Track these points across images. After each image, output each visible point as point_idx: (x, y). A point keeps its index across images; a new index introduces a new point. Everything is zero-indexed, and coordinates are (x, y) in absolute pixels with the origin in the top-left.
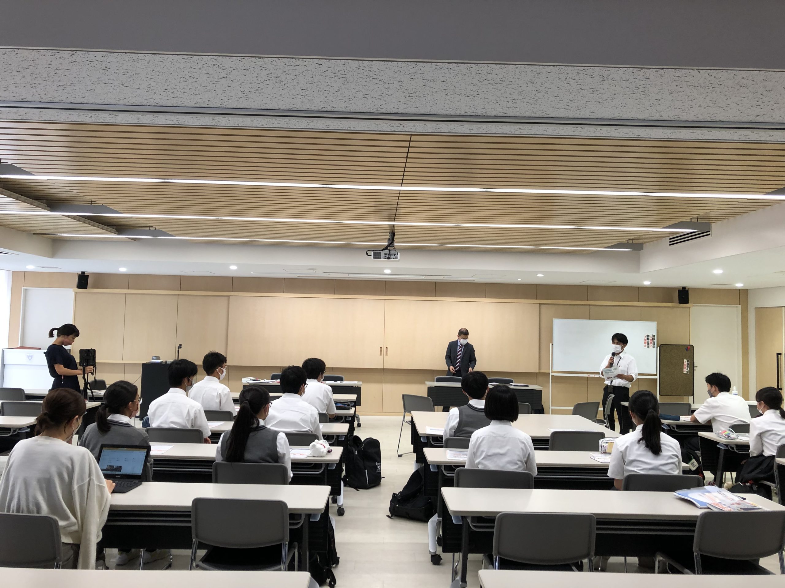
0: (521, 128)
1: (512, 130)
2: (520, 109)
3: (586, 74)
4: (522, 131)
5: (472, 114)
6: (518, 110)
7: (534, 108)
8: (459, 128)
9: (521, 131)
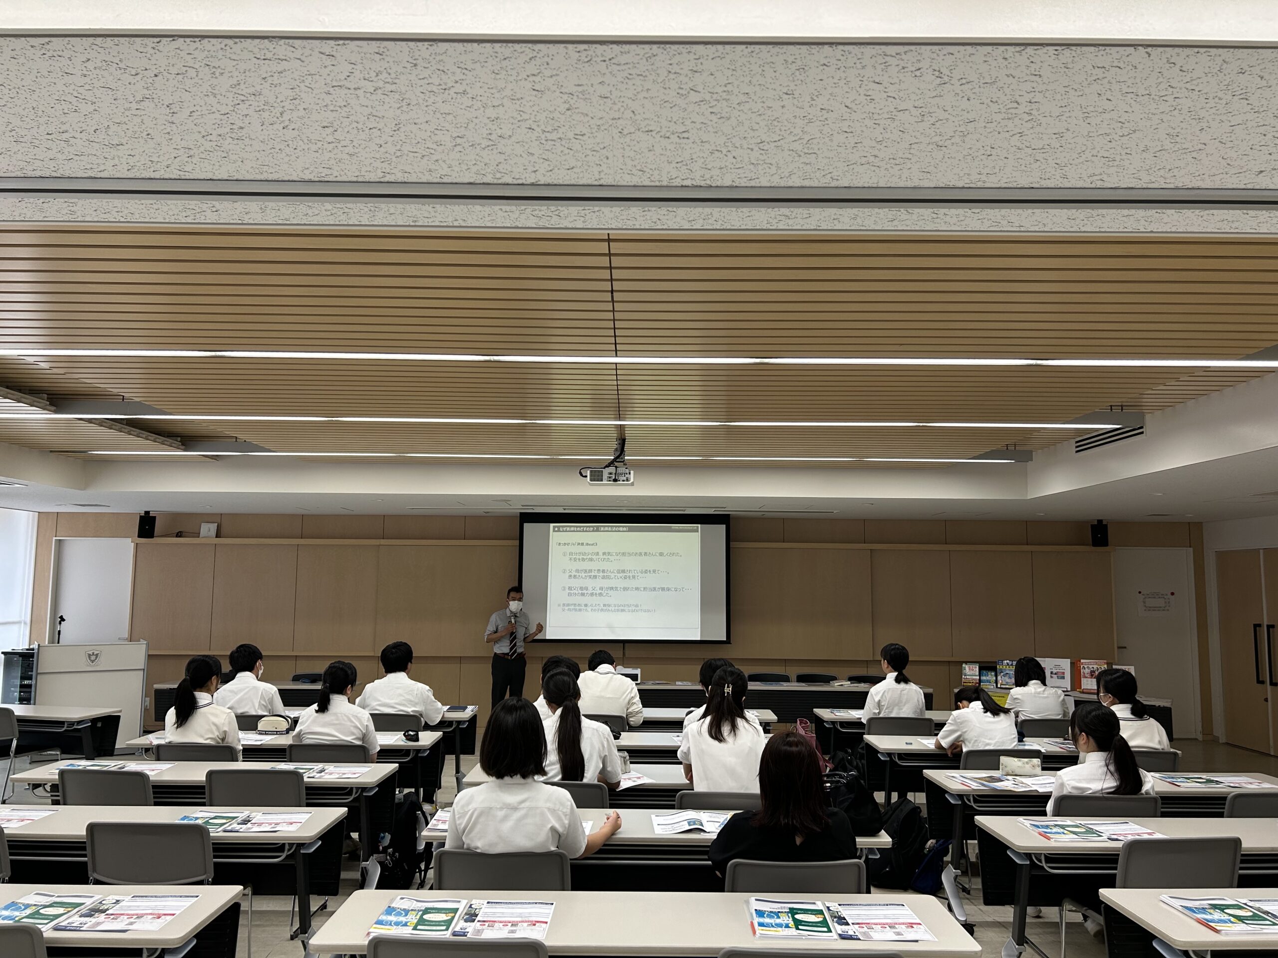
0: (789, 214)
1: (771, 221)
2: (778, 168)
3: (903, 68)
4: (790, 222)
5: (685, 183)
6: (774, 170)
7: (805, 163)
8: (666, 217)
9: (788, 221)
